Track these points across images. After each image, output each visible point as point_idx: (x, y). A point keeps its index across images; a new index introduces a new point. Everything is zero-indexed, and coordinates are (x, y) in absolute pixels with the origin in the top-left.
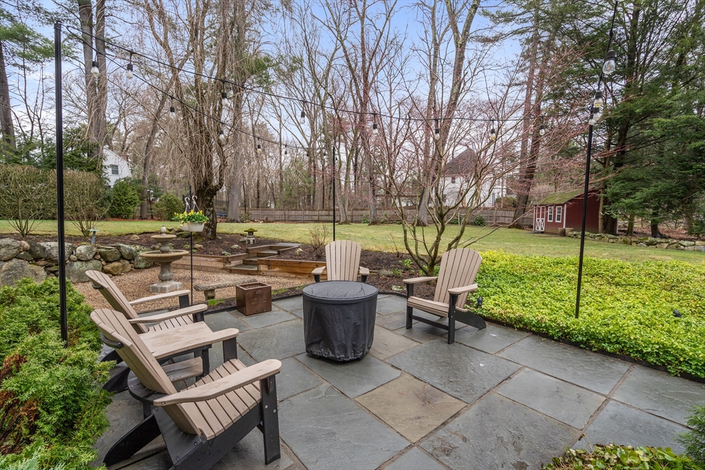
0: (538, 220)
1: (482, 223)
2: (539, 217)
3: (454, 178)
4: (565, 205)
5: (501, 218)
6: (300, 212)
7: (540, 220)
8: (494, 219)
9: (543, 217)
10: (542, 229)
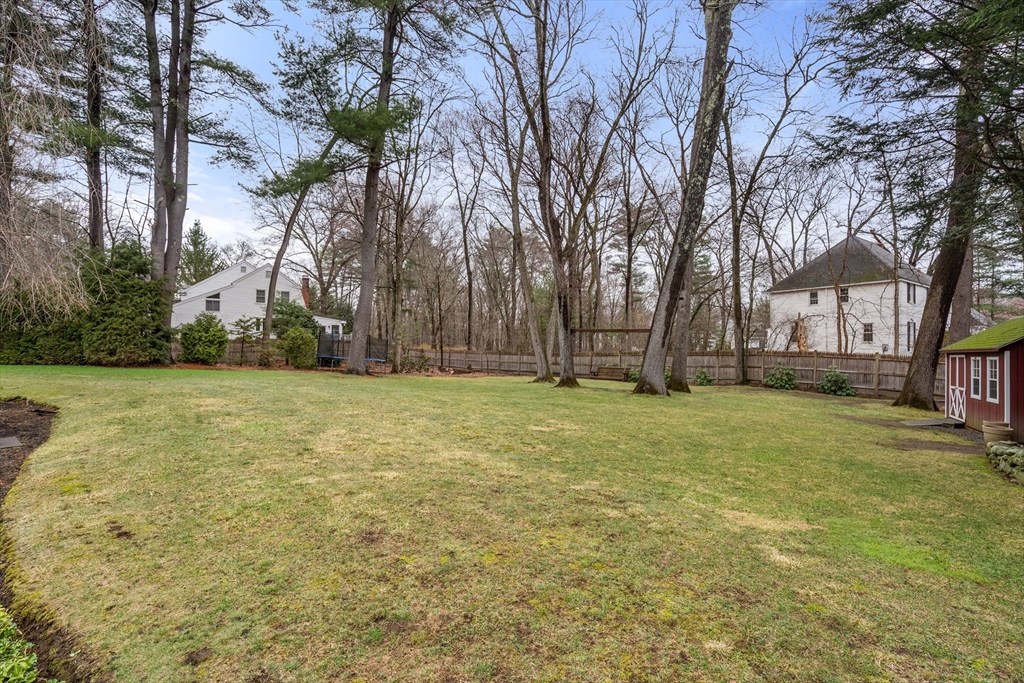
0: (954, 390)
1: (841, 389)
2: (954, 384)
3: (814, 295)
4: (1007, 354)
5: (891, 379)
6: (515, 357)
7: (957, 392)
8: (875, 380)
9: (961, 385)
10: (960, 416)
